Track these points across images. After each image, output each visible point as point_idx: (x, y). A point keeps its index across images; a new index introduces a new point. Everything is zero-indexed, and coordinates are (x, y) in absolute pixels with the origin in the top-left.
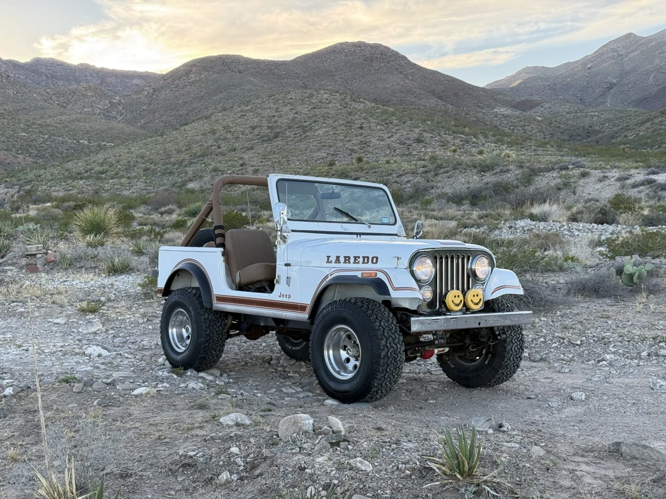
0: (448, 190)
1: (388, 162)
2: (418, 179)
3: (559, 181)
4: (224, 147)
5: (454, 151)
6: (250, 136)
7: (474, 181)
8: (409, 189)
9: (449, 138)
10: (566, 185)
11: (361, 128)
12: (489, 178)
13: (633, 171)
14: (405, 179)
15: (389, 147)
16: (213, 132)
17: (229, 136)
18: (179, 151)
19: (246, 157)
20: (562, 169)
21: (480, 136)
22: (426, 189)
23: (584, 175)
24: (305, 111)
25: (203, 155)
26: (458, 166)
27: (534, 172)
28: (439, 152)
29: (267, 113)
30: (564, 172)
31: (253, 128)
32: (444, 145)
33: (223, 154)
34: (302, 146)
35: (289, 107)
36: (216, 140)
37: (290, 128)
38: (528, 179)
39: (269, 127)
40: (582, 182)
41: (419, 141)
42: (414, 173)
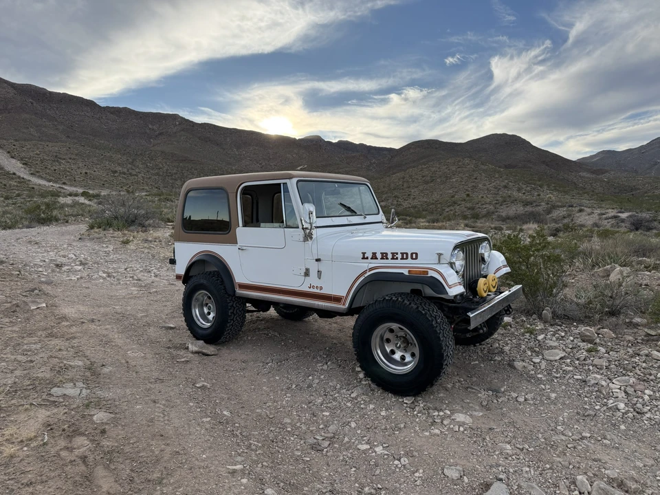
0: (504, 214)
1: (482, 197)
2: (492, 207)
3: (565, 213)
4: (405, 185)
5: (524, 193)
6: (420, 181)
7: (520, 209)
8: (484, 212)
9: (524, 186)
10: (569, 216)
11: (476, 179)
12: (529, 209)
13: (610, 210)
14: (484, 206)
15: (488, 189)
16: (403, 178)
17: (410, 180)
18: (384, 187)
19: (413, 191)
20: (570, 206)
21: (545, 187)
22: (493, 213)
23: (581, 211)
24: (454, 169)
25: (394, 190)
26: (514, 201)
27: (554, 207)
28: (515, 194)
29: (433, 169)
30: (570, 208)
31: (423, 177)
32: (519, 190)
33: (403, 189)
34: (442, 187)
35: (446, 166)
36: (403, 182)
37: (440, 177)
38: (549, 212)
39: (431, 177)
40: (578, 215)
41: (505, 187)
42: (490, 203)
